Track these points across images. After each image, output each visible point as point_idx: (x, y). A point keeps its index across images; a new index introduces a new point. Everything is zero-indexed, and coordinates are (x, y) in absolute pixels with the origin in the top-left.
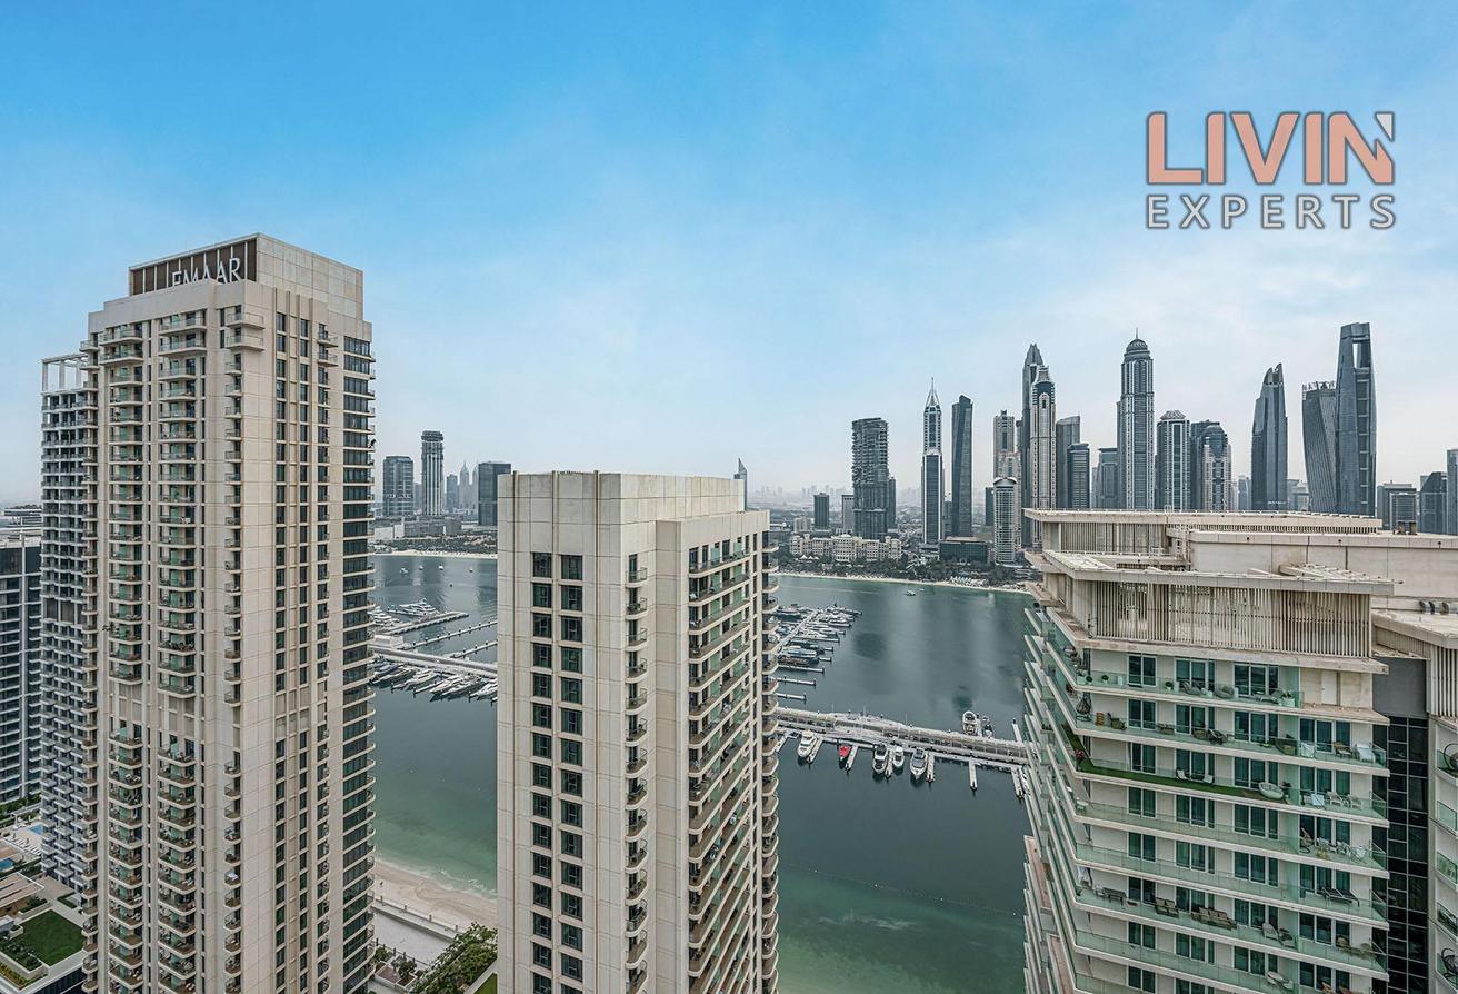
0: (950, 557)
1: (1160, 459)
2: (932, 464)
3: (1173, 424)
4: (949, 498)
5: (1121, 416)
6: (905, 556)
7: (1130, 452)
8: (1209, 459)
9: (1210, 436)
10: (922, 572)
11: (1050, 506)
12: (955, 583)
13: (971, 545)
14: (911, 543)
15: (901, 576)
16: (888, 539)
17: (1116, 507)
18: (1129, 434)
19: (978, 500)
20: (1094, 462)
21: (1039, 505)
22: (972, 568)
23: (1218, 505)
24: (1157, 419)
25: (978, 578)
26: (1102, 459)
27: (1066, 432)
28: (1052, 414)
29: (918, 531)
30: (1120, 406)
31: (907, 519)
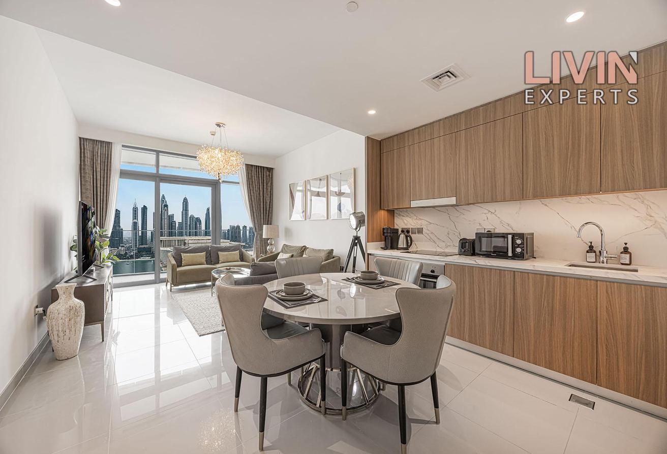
0: (141, 251)
1: (190, 225)
2: (135, 224)
3: (192, 217)
4: (140, 235)
5: (182, 214)
6: (126, 253)
7: (184, 223)
8: (198, 226)
9: (198, 220)
10: (132, 257)
11: (167, 236)
12: (142, 259)
13: (147, 248)
14: (128, 248)
15: (125, 259)
16: (120, 248)
17: (182, 236)
18: (184, 219)
19: (149, 234)
20: (177, 226)
21: (164, 236)
22: (147, 254)
23: (200, 235)
24: (189, 216)
25: (149, 257)
26: (179, 225)
27: (171, 217)
28: (167, 213)
29: (131, 245)
30: (182, 212)
31: (127, 241)
